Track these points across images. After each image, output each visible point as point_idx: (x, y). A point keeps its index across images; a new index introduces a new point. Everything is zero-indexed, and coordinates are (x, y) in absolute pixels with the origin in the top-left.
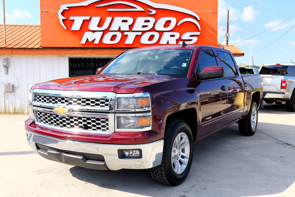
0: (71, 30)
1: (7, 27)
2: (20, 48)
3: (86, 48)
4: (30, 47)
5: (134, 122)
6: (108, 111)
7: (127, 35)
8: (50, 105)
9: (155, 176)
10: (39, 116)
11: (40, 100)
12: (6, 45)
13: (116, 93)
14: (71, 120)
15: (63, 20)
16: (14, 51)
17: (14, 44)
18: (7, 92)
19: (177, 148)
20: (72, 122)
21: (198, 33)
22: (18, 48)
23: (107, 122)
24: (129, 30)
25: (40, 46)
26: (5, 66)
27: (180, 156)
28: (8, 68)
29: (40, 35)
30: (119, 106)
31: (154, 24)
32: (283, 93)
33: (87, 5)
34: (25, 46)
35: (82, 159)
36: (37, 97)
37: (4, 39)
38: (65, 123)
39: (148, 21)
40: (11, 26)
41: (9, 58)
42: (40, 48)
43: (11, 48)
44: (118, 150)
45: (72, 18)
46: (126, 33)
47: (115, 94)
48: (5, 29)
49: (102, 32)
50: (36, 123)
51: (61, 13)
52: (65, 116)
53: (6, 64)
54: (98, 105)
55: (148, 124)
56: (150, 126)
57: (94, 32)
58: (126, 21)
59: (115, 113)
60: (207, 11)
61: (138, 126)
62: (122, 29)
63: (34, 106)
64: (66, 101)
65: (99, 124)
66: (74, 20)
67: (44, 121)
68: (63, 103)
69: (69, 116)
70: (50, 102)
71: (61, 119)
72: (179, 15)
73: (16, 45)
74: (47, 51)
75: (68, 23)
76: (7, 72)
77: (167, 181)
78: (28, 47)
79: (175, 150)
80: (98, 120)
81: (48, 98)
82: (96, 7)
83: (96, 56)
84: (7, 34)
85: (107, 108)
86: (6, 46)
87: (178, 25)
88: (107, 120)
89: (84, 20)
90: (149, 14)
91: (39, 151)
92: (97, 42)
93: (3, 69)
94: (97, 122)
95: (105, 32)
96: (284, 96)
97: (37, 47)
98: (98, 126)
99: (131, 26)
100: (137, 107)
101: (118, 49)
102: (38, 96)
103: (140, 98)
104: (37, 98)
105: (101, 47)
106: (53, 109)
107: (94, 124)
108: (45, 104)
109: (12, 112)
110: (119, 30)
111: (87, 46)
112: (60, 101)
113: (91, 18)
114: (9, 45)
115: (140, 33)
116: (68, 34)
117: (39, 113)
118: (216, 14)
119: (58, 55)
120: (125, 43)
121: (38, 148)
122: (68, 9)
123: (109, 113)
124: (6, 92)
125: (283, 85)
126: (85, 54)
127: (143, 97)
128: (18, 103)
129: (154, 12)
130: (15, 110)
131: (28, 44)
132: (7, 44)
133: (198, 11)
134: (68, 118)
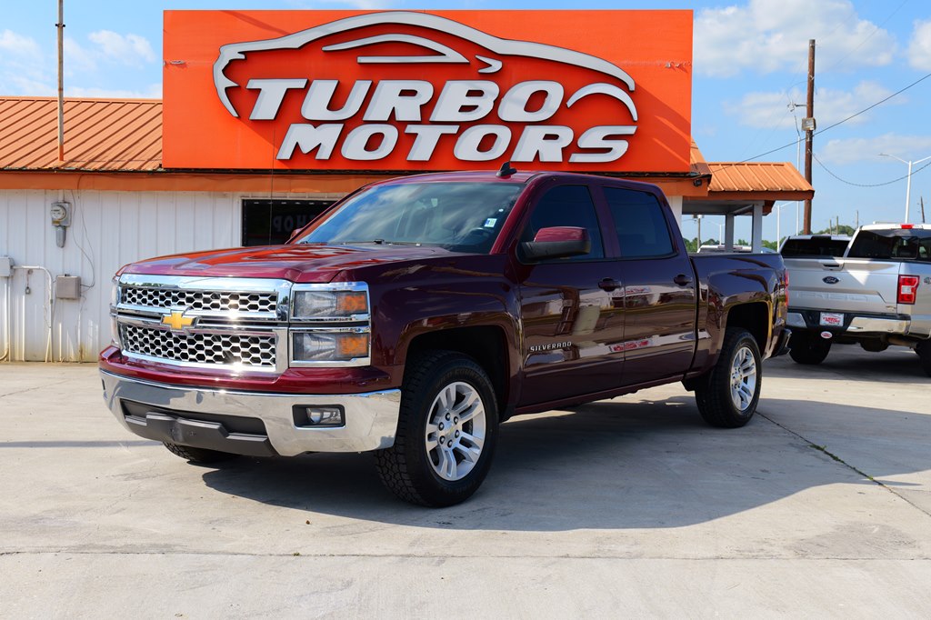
0: (251, 118)
1: (66, 107)
2: (103, 169)
3: (292, 170)
4: (133, 166)
5: (334, 347)
6: (274, 319)
7: (415, 135)
8: (156, 309)
9: (388, 477)
10: (131, 338)
11: (134, 300)
12: (63, 163)
13: (293, 282)
14: (198, 343)
15: (228, 90)
16: (85, 180)
17: (86, 158)
18: (62, 299)
19: (448, 419)
20: (200, 347)
21: (631, 130)
22: (96, 171)
23: (273, 347)
24: (420, 119)
25: (160, 166)
26: (57, 223)
27: (459, 439)
28: (65, 228)
29: (159, 132)
30: (299, 310)
31: (497, 102)
32: (904, 317)
33: (297, 46)
34: (116, 166)
35: (220, 429)
36: (127, 292)
37: (57, 143)
38: (186, 351)
39: (479, 93)
40: (80, 102)
41: (69, 198)
42: (160, 170)
43: (77, 170)
44: (293, 407)
45: (253, 84)
46: (410, 129)
47: (291, 283)
48: (62, 113)
49: (340, 126)
50: (124, 353)
51: (224, 71)
52: (186, 333)
53: (60, 217)
54: (255, 307)
55: (363, 351)
56: (367, 356)
57: (316, 123)
58: (412, 93)
59: (289, 325)
60: (658, 62)
61: (338, 356)
62: (400, 117)
63: (120, 313)
64: (190, 300)
65: (256, 350)
66: (259, 91)
67: (142, 349)
68: (182, 304)
69: (193, 334)
70: (156, 302)
71: (176, 341)
72: (572, 75)
73: (92, 161)
74: (178, 181)
75: (242, 97)
76: (63, 241)
77: (413, 490)
78: (124, 168)
79: (441, 423)
80: (255, 340)
81: (151, 293)
82: (325, 51)
83: (322, 195)
84: (66, 127)
85: (273, 315)
86: (63, 165)
87: (570, 104)
88: (273, 341)
89: (288, 90)
90: (480, 71)
91: (128, 420)
92: (324, 154)
93: (52, 233)
94: (253, 345)
95: (348, 125)
96: (908, 327)
97: (150, 169)
98: (254, 355)
99: (427, 109)
100: (336, 313)
101: (387, 174)
102: (130, 291)
103: (344, 294)
104: (127, 295)
105: (338, 168)
106: (159, 318)
107: (247, 350)
108: (144, 308)
109: (73, 359)
110: (392, 120)
111: (296, 167)
112: (175, 299)
113: (308, 85)
114: (72, 161)
115: (454, 130)
116: (243, 131)
117: (130, 329)
118: (686, 71)
119: (212, 193)
120: (409, 159)
121: (126, 412)
122: (243, 57)
123: (275, 324)
124: (56, 298)
125: (902, 293)
126: (290, 189)
127: (350, 291)
128: (91, 332)
129: (496, 66)
130: (81, 351)
131: (126, 159)
132: (67, 158)
133: (630, 62)
134: (193, 337)
